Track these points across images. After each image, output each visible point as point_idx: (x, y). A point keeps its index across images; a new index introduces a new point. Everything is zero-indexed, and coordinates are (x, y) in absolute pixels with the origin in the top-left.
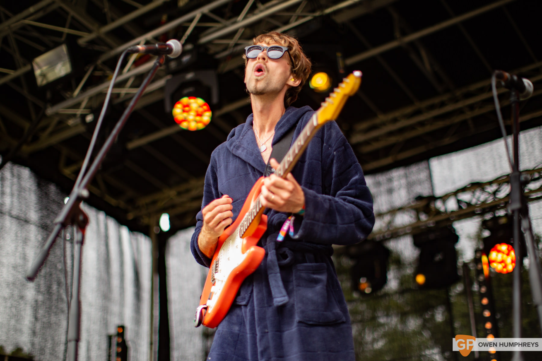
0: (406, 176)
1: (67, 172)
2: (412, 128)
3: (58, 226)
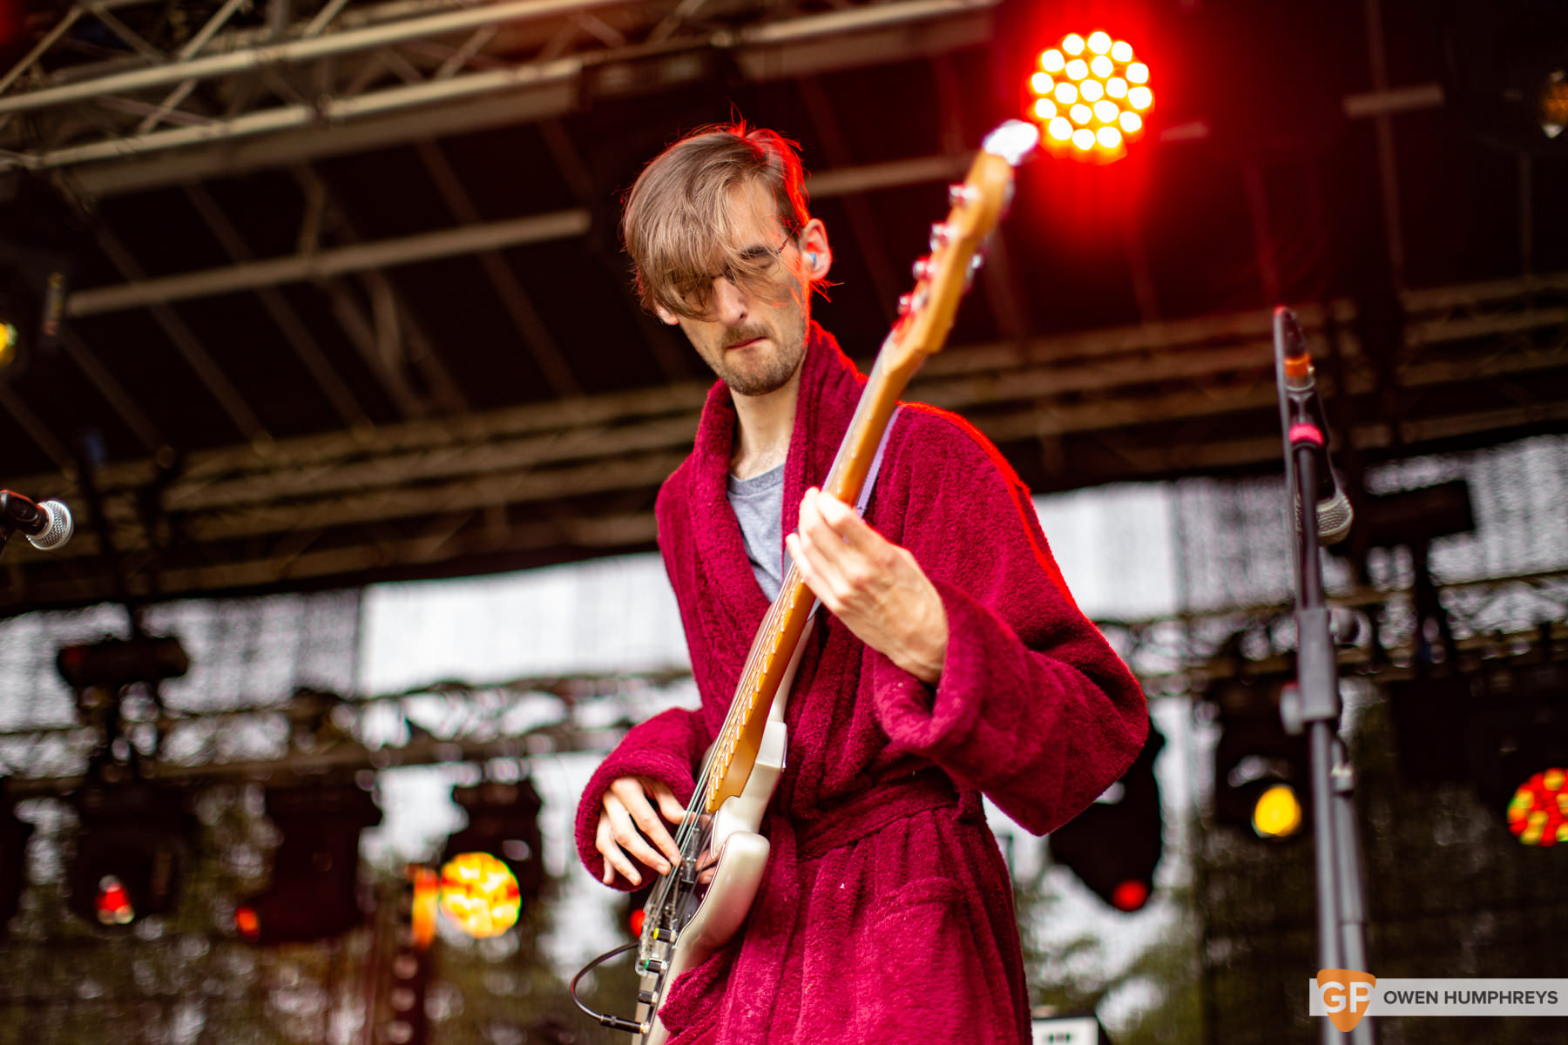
0: (302, 626)
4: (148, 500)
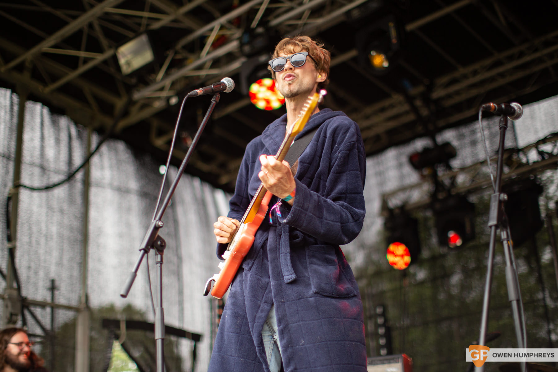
1: (159, 142)
2: (492, 79)
3: (142, 251)
4: (426, 98)
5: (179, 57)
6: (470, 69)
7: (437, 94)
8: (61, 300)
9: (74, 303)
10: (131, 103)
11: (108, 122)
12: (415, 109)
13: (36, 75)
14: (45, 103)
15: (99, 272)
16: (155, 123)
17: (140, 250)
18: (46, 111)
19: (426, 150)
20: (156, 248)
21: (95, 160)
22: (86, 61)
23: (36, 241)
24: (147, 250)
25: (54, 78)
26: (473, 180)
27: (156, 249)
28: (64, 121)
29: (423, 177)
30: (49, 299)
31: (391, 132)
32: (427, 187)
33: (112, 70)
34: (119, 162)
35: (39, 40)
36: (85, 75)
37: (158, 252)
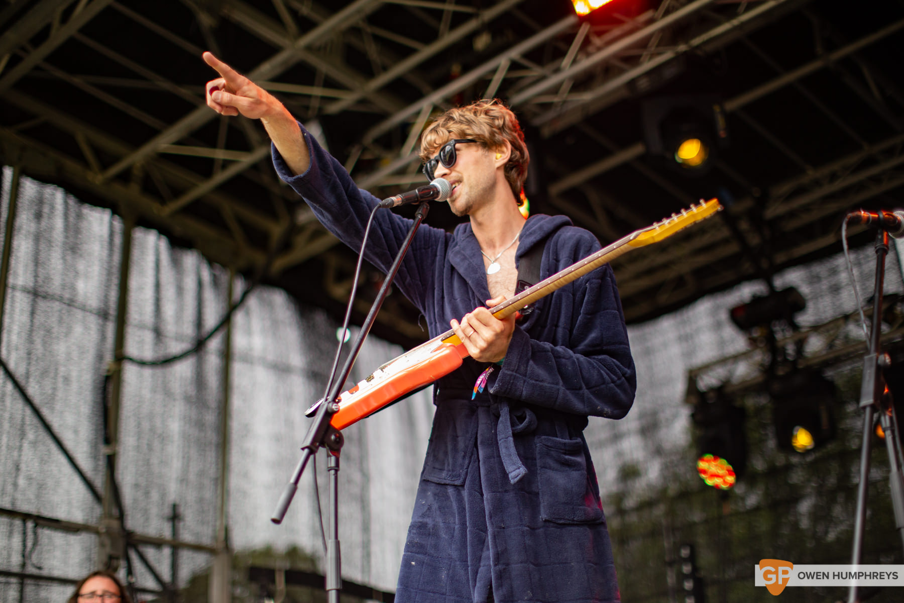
3: (306, 451)
4: (755, 217)
5: (368, 156)
6: (826, 171)
7: (774, 210)
8: (186, 536)
9: (206, 541)
10: (294, 230)
11: (259, 259)
12: (738, 236)
13: (149, 187)
14: (163, 230)
15: (245, 494)
16: (334, 262)
17: (303, 449)
18: (163, 244)
19: (756, 300)
20: (328, 446)
21: (239, 318)
22: (226, 164)
23: (148, 445)
24: (314, 448)
25: (177, 192)
26: (830, 345)
27: (328, 448)
28: (190, 260)
29: (753, 341)
30: (167, 533)
31: (700, 273)
32: (759, 357)
33: (266, 179)
34: (275, 324)
35: (153, 133)
36: (223, 188)
37: (331, 452)
